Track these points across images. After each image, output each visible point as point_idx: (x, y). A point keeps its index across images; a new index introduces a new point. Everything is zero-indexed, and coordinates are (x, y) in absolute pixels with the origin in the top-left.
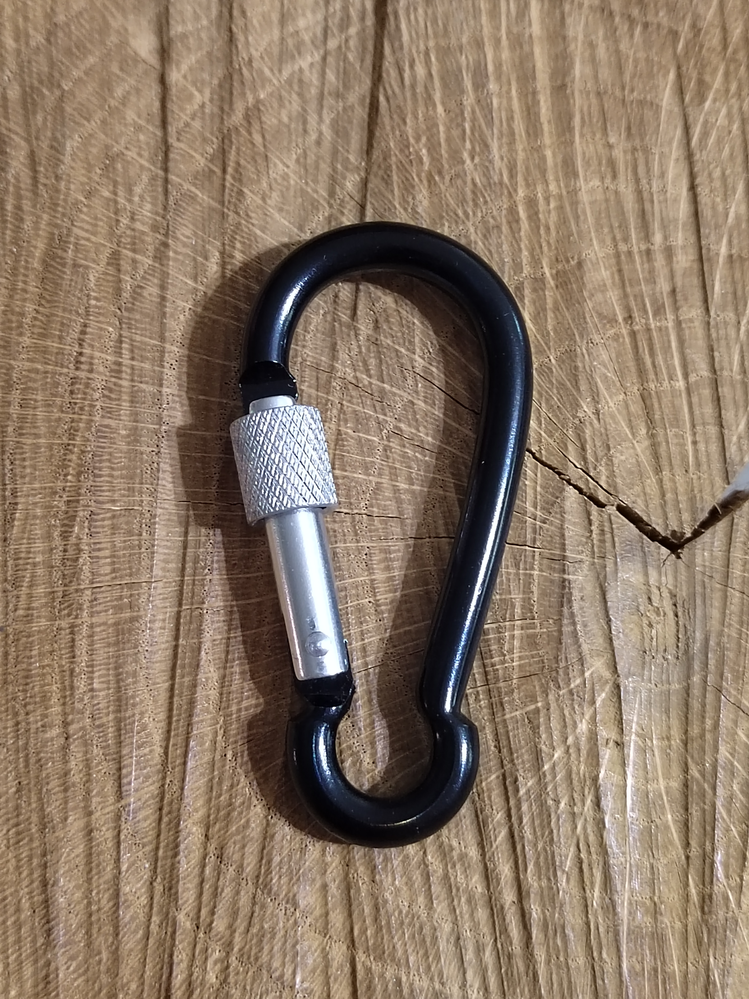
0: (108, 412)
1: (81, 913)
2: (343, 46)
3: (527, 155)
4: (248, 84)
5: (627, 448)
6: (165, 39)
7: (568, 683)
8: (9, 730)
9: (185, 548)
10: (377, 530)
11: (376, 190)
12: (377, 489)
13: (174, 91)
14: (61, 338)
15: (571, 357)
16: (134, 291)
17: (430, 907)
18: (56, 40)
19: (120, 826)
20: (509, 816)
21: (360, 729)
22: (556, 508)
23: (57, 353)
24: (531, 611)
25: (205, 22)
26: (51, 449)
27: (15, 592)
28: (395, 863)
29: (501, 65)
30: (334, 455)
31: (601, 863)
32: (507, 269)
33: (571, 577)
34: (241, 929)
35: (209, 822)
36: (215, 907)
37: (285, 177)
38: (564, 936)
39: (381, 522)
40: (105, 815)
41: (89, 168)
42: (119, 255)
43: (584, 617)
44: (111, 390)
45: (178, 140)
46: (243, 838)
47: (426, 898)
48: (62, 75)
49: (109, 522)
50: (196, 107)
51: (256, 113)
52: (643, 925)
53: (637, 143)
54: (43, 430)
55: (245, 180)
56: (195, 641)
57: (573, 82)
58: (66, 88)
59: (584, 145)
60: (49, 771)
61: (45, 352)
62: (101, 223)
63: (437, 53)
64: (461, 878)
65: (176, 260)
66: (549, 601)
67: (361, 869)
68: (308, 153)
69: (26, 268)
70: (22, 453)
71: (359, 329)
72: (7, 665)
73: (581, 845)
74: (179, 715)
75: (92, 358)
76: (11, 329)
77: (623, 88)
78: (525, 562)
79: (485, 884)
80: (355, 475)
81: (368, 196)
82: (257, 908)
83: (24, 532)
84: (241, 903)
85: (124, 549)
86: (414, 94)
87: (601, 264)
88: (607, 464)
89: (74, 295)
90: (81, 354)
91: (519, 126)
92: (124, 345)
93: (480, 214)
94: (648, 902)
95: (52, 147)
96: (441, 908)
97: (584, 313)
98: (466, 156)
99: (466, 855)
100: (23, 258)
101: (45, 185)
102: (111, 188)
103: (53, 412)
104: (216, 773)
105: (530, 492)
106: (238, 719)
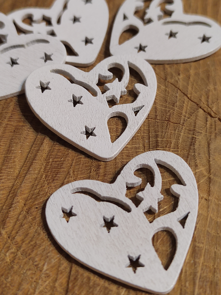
21: (99, 176)
22: (194, 114)
24: (178, 146)
33: (196, 137)
34: (27, 242)
35: (27, 199)
36: (19, 231)
43: (199, 151)
52: (208, 277)
66: (186, 144)
74: (29, 160)
78: (178, 130)
84: (30, 231)
88: (216, 105)
94: (212, 267)
104: (36, 182)
105: (185, 108)
106: (51, 164)
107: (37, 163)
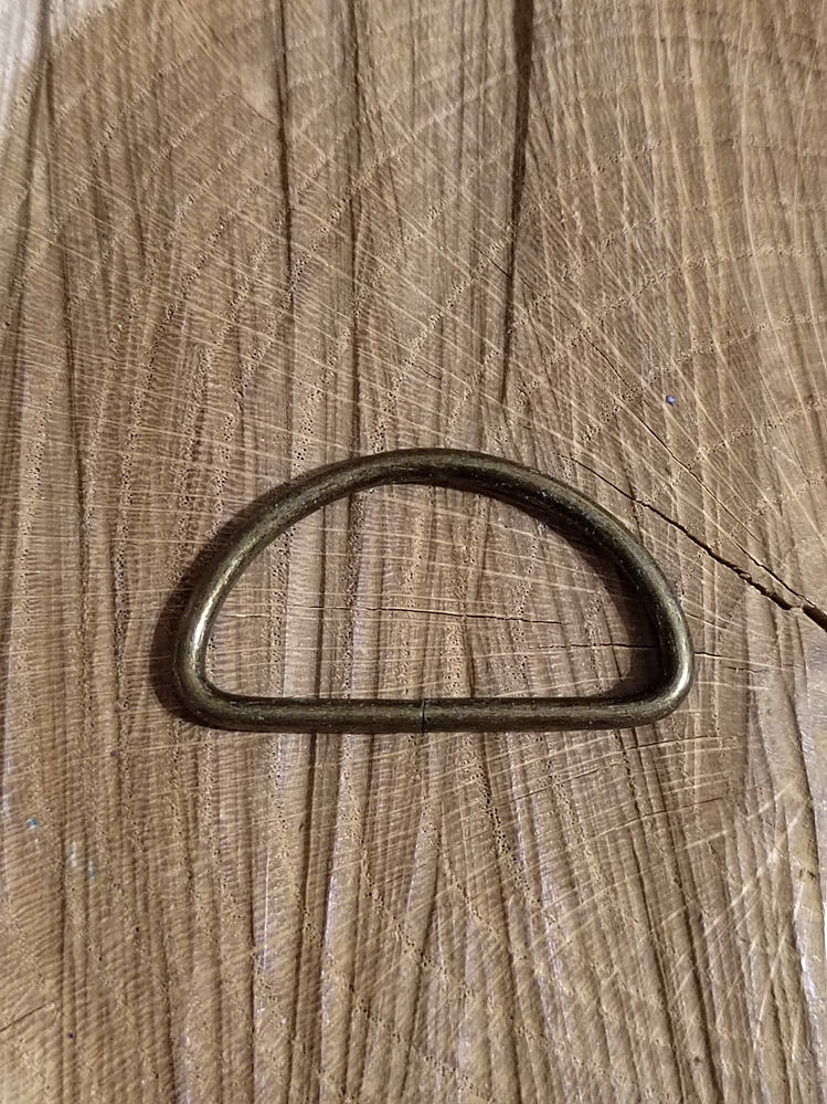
0: (230, 508)
1: (210, 1077)
2: (482, 97)
3: (690, 217)
4: (378, 140)
5: (813, 543)
6: (283, 91)
7: (756, 806)
8: (124, 869)
9: (319, 658)
10: (535, 637)
11: (525, 258)
12: (534, 591)
13: (295, 146)
14: (175, 425)
15: (747, 441)
16: (256, 372)
17: (606, 1063)
18: (162, 93)
19: (253, 977)
20: (693, 959)
21: (522, 863)
22: (737, 611)
23: (172, 443)
24: (712, 727)
25: (327, 72)
26: (167, 550)
27: (129, 712)
28: (566, 1014)
29: (659, 118)
30: (485, 553)
31: (799, 1012)
32: (673, 344)
33: (755, 688)
34: (393, 1093)
35: (354, 970)
36: (363, 1068)
37: (422, 244)
38: (760, 1095)
39: (539, 628)
40: (235, 964)
41: (203, 235)
42: (238, 331)
43: (772, 733)
44: (233, 483)
45: (301, 202)
46: (394, 988)
47: (601, 1053)
48: (169, 130)
49: (234, 631)
50: (320, 166)
51: (387, 172)
53: (812, 203)
54: (157, 529)
55: (377, 247)
56: (333, 764)
57: (739, 136)
58: (175, 146)
59: (754, 205)
60: (170, 915)
61: (157, 442)
62: (217, 296)
63: (589, 105)
64: (640, 1030)
65: (303, 337)
66: (732, 715)
67: (528, 1022)
68: (447, 216)
69: (134, 347)
70: (134, 555)
71: (509, 412)
72: (120, 794)
73: (775, 991)
74: (318, 849)
75: (211, 447)
76: (118, 415)
77: (795, 143)
78: (704, 671)
79: (667, 1037)
80: (509, 576)
81: (516, 264)
82: (411, 1069)
83: (138, 644)
84: (392, 1064)
85: (251, 661)
86: (564, 151)
87: (778, 339)
88: (792, 562)
89: (188, 377)
90: (198, 443)
91: (682, 187)
92: (246, 433)
93: (641, 284)
95: (159, 211)
96: (618, 1064)
97: (760, 393)
98: (623, 218)
99: (646, 1004)
100: (129, 336)
101: (153, 254)
102: (227, 257)
103: (168, 508)
104: (360, 914)
105: (706, 592)
106: (385, 853)
107: (343, 856)
